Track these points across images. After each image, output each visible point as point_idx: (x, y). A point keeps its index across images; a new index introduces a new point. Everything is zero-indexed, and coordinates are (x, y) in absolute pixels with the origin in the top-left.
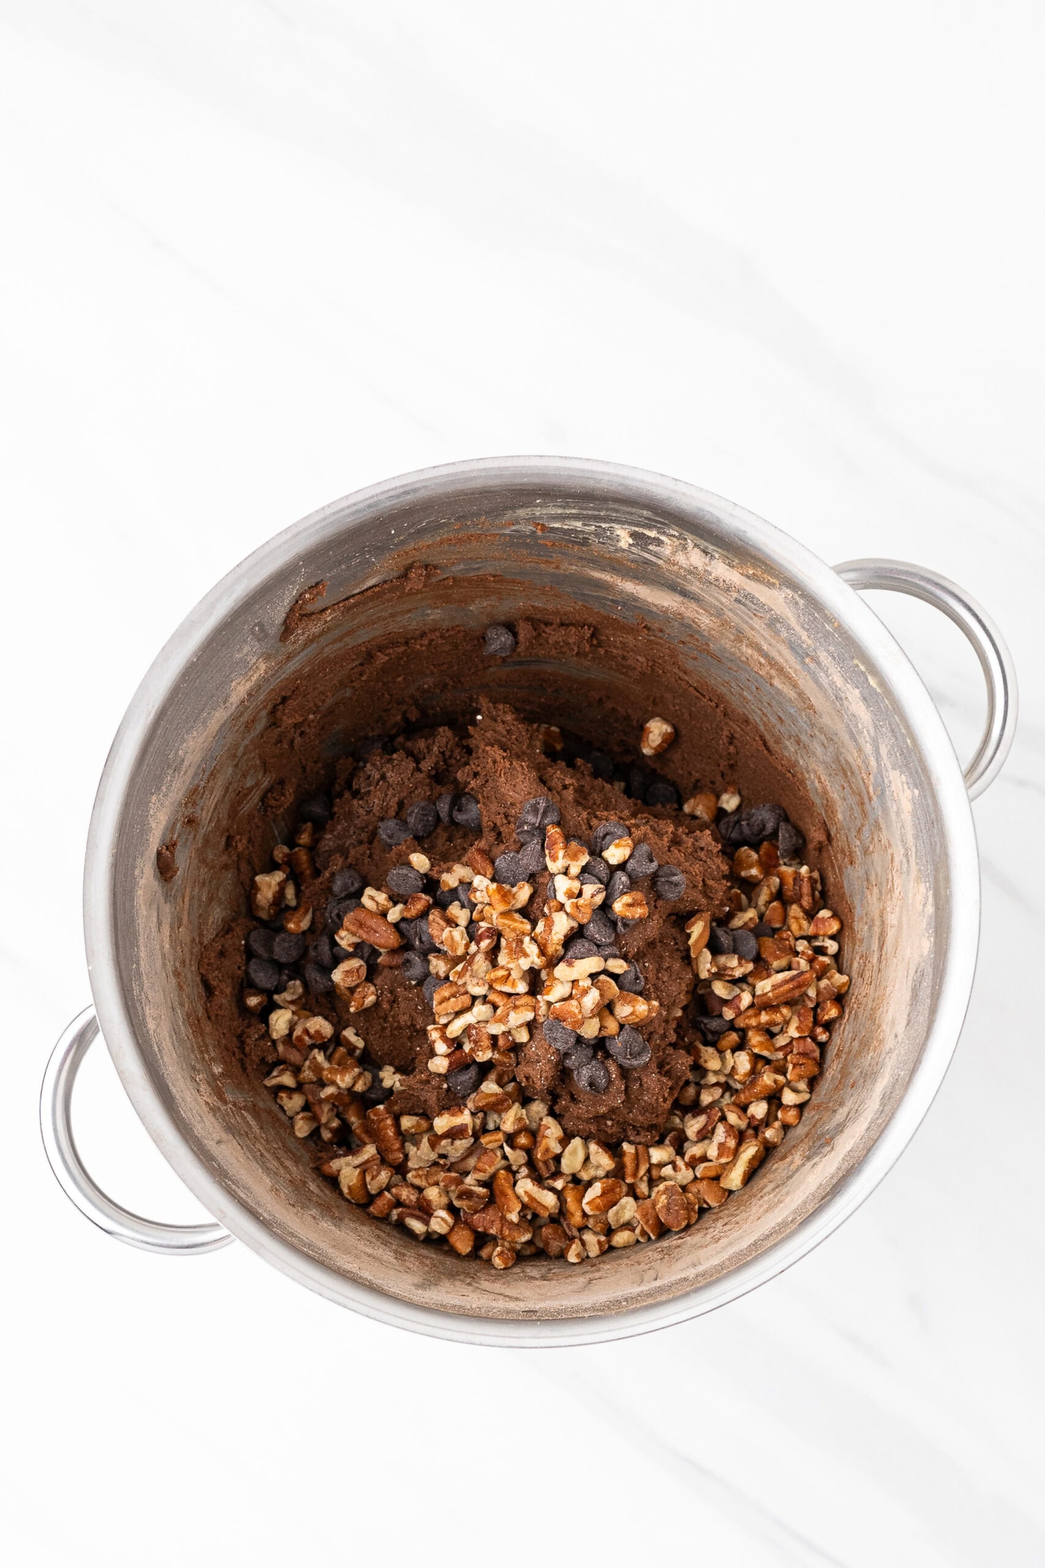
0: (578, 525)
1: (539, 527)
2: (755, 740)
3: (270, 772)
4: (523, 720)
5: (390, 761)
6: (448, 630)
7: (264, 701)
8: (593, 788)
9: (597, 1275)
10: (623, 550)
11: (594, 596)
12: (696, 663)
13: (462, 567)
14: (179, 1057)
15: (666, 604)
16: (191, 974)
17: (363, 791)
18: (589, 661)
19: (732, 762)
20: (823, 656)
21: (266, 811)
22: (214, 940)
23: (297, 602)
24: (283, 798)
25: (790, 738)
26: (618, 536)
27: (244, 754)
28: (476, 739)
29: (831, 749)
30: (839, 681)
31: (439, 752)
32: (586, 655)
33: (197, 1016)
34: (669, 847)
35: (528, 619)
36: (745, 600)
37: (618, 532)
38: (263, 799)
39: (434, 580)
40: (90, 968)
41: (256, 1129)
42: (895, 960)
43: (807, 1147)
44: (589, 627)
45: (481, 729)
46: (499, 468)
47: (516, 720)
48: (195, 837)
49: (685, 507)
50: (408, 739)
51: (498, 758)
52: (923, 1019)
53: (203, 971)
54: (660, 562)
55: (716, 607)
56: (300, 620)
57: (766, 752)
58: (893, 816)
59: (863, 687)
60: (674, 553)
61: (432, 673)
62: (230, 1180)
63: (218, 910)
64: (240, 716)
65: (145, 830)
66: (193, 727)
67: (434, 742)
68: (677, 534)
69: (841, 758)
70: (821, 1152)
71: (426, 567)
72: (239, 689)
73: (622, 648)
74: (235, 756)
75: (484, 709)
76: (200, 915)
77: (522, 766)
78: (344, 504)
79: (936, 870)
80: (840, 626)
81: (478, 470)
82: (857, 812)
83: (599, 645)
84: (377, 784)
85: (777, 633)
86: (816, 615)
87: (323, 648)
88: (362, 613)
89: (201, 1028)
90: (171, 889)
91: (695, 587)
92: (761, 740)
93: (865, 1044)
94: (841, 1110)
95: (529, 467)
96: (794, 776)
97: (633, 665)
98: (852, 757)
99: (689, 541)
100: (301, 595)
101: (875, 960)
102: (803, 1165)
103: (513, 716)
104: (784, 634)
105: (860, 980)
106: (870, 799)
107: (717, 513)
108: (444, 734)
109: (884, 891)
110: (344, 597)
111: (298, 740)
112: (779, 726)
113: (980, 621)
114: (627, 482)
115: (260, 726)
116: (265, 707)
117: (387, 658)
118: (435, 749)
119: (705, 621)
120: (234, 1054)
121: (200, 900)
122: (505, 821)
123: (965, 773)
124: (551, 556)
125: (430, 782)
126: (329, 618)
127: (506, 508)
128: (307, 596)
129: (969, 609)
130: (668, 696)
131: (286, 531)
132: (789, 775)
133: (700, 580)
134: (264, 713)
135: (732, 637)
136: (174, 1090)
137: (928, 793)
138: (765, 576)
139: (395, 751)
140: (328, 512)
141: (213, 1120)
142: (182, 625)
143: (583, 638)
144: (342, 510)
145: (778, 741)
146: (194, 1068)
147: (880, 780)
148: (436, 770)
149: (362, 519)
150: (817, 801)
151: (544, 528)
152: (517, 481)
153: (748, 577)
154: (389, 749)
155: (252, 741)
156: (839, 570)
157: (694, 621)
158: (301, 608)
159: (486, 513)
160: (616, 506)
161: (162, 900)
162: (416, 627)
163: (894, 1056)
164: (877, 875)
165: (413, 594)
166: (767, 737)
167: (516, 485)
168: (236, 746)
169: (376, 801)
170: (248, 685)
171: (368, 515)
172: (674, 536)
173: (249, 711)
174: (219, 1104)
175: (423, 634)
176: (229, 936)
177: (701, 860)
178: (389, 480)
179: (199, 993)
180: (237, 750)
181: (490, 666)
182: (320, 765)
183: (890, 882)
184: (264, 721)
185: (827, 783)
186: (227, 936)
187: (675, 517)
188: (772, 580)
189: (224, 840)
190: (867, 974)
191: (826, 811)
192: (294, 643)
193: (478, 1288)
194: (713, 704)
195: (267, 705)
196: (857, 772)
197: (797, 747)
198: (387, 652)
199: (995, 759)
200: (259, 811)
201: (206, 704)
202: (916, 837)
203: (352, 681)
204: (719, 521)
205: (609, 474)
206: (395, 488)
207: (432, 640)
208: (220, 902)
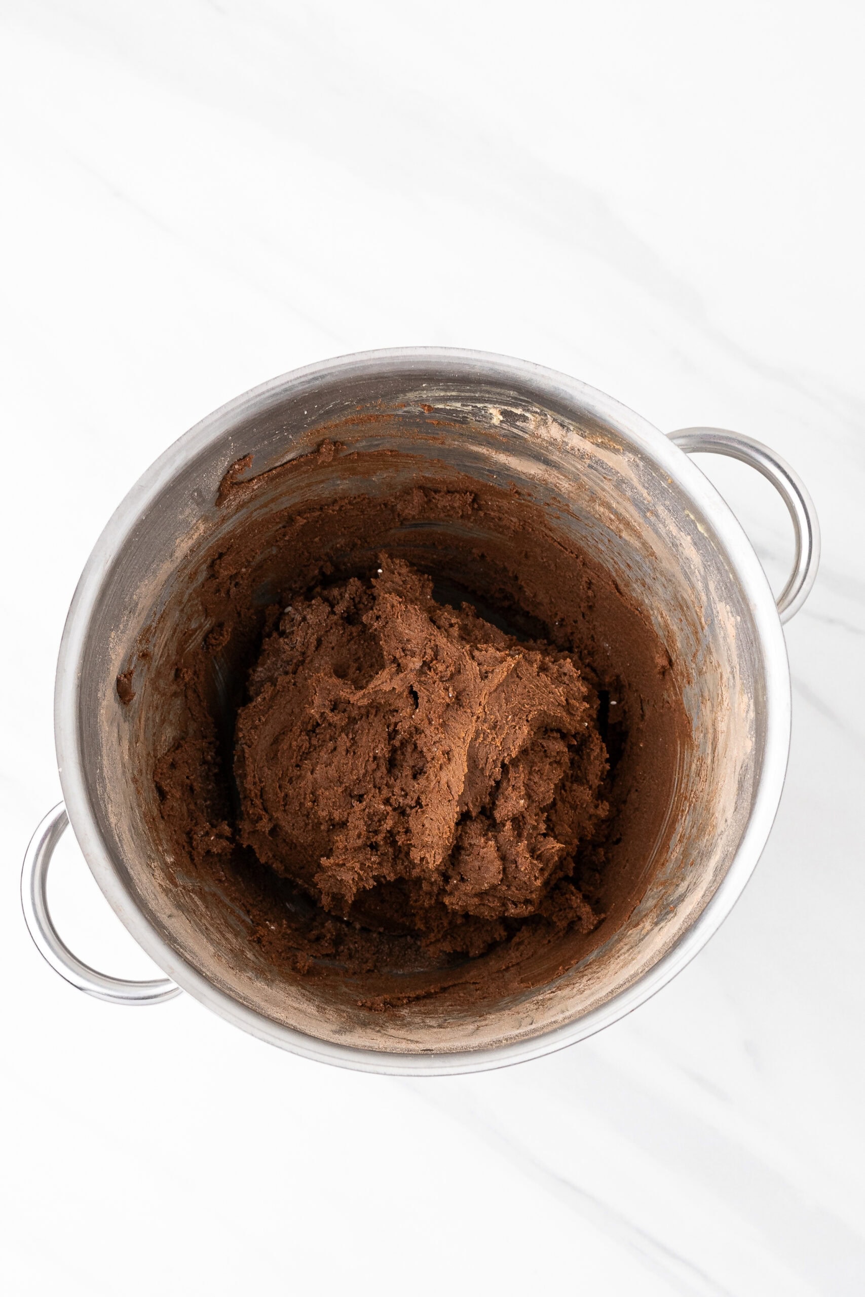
0: (458, 405)
1: (426, 408)
2: (608, 584)
3: (211, 616)
4: (415, 573)
5: (310, 606)
6: (355, 498)
7: (204, 556)
8: (474, 626)
9: (484, 1023)
10: (496, 427)
11: (473, 467)
12: (558, 521)
13: (364, 443)
14: (137, 847)
15: (532, 472)
16: (147, 781)
17: (288, 631)
18: (471, 523)
19: (590, 604)
20: (660, 509)
21: (208, 648)
22: (166, 754)
23: (228, 472)
24: (221, 638)
25: (637, 581)
26: (491, 414)
27: (189, 601)
28: (378, 589)
29: (670, 589)
30: (674, 530)
31: (350, 598)
32: (469, 517)
33: (153, 816)
34: (538, 673)
35: (421, 487)
36: (597, 465)
37: (491, 411)
38: (205, 639)
39: (342, 455)
40: (61, 770)
41: (202, 908)
42: (725, 760)
43: (655, 915)
44: (471, 493)
45: (382, 580)
46: (391, 357)
47: (410, 572)
48: (149, 668)
49: (543, 386)
50: (324, 589)
51: (395, 603)
52: (746, 805)
53: (158, 780)
54: (526, 436)
55: (573, 473)
56: (232, 488)
57: (618, 594)
58: (721, 641)
59: (693, 534)
60: (537, 427)
61: (343, 535)
62: (178, 944)
63: (169, 730)
64: (185, 568)
65: (106, 661)
66: (144, 576)
67: (346, 591)
68: (539, 411)
69: (679, 596)
70: (666, 918)
71: (335, 443)
72: (183, 546)
73: (498, 511)
74: (180, 602)
75: (384, 564)
76: (154, 734)
77: (415, 609)
78: (264, 389)
79: (756, 682)
80: (673, 482)
81: (374, 359)
82: (692, 641)
83: (480, 509)
84: (299, 625)
85: (623, 492)
86: (654, 474)
87: (252, 513)
88: (284, 483)
89: (155, 825)
90: (130, 711)
91: (555, 457)
92: (614, 584)
93: (702, 830)
94: (683, 884)
95: (416, 356)
96: (641, 613)
97: (508, 524)
98: (688, 594)
99: (549, 416)
100: (231, 467)
101: (709, 761)
102: (652, 929)
103: (408, 569)
104: (629, 493)
105: (697, 779)
106: (703, 628)
107: (570, 391)
108: (354, 584)
109: (715, 704)
110: (268, 469)
111: (233, 590)
112: (628, 572)
113: (788, 477)
114: (497, 367)
115: (202, 577)
116: (205, 562)
117: (305, 521)
118: (347, 595)
119: (565, 485)
120: (184, 848)
121: (154, 721)
122: (403, 654)
123: (777, 601)
124: (438, 434)
125: (343, 623)
126: (256, 487)
127: (398, 392)
128: (237, 467)
129: (779, 467)
130: (538, 550)
131: (217, 411)
132: (637, 612)
133: (559, 450)
134: (204, 567)
135: (587, 498)
136: (132, 872)
137: (747, 618)
138: (611, 443)
139: (313, 598)
140: (252, 395)
141: (166, 898)
142: (133, 489)
143: (466, 502)
144: (263, 393)
145: (627, 585)
146: (149, 857)
147: (710, 612)
148: (348, 613)
149: (279, 401)
150: (661, 633)
151: (430, 408)
152: (406, 367)
153: (598, 445)
154: (308, 596)
155: (194, 590)
156: (672, 437)
157: (556, 486)
158: (232, 477)
159: (382, 396)
160: (488, 388)
161: (122, 720)
162: (328, 496)
163: (724, 837)
164: (709, 691)
165: (325, 467)
166: (619, 581)
167: (406, 371)
168: (182, 594)
169: (299, 639)
170: (191, 543)
171: (284, 397)
172: (536, 413)
173: (192, 565)
174: (171, 886)
175: (335, 502)
176: (179, 751)
177: (565, 683)
178: (301, 368)
179: (154, 797)
180: (182, 597)
181: (391, 528)
182: (252, 611)
183: (720, 696)
184: (205, 573)
185: (668, 617)
186: (177, 752)
187: (537, 395)
188: (617, 447)
189: (173, 672)
190: (703, 773)
191: (668, 641)
192: (228, 507)
193: (385, 1034)
194: (574, 556)
195: (207, 560)
196: (692, 606)
197: (643, 588)
198: (305, 516)
199: (802, 588)
200: (202, 649)
201: (155, 556)
202: (740, 657)
203: (277, 541)
204: (572, 397)
205: (480, 361)
206: (306, 375)
207: (342, 506)
208: (171, 724)
